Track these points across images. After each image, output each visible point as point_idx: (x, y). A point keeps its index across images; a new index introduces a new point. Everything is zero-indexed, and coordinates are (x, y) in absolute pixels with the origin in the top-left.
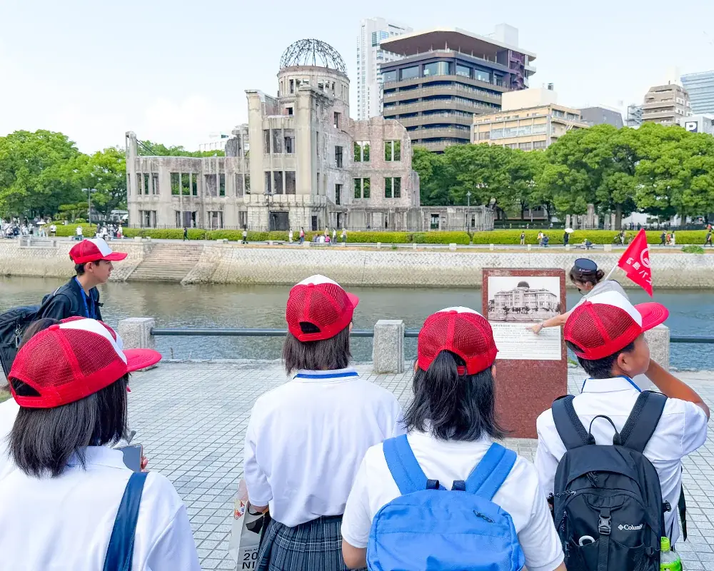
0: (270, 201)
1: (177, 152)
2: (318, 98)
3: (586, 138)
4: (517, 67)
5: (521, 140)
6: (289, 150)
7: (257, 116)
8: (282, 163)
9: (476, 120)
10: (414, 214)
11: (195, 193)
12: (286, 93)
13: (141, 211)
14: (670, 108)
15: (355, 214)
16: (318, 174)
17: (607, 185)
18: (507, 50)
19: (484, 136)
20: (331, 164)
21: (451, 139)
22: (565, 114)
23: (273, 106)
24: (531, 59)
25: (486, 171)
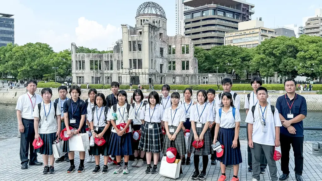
0: (131, 72)
1: (94, 51)
2: (152, 27)
3: (274, 42)
4: (246, 11)
5: (247, 43)
6: (140, 49)
7: (126, 35)
8: (136, 55)
9: (226, 35)
10: (194, 77)
11: (100, 69)
12: (139, 26)
13: (77, 77)
14: (318, 28)
15: (168, 77)
16: (152, 60)
17: (284, 63)
18: (241, 4)
19: (230, 42)
20: (158, 55)
21: (215, 43)
22: (267, 31)
23: (133, 31)
24: (252, 7)
25: (230, 57)
